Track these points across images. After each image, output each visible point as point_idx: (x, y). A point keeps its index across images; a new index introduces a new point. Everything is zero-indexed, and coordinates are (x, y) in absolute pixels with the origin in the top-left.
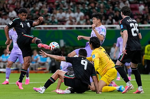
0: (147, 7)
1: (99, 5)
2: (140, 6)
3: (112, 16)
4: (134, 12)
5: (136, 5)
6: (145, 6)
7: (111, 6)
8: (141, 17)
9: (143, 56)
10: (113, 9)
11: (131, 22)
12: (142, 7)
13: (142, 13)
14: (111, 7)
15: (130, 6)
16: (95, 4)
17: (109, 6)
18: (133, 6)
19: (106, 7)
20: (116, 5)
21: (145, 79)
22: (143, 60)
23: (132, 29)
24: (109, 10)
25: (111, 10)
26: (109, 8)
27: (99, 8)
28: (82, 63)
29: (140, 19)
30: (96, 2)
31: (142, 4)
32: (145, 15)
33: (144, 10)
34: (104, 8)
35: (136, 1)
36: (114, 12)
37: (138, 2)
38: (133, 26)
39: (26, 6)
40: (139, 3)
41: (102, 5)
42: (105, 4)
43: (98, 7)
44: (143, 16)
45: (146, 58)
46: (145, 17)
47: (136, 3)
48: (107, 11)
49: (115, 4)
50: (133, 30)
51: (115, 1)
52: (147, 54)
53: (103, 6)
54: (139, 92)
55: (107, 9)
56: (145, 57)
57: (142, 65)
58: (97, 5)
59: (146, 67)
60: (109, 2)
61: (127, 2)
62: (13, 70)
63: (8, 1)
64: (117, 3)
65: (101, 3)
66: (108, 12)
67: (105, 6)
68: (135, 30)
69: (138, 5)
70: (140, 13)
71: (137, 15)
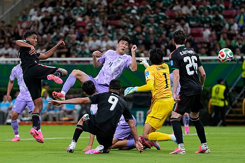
0: (214, 33)
1: (148, 29)
2: (204, 30)
3: (166, 44)
4: (197, 40)
5: (199, 29)
6: (212, 31)
7: (164, 30)
8: (206, 45)
9: (208, 100)
10: (167, 35)
11: (185, 56)
12: (207, 32)
13: (208, 41)
14: (165, 32)
15: (191, 31)
16: (142, 28)
17: (162, 31)
18: (195, 30)
19: (158, 32)
20: (171, 30)
21: (212, 133)
22: (209, 106)
23: (187, 65)
24: (161, 36)
25: (164, 36)
26: (162, 33)
27: (148, 33)
28: (110, 101)
29: (205, 48)
30: (143, 25)
31: (207, 28)
32: (212, 44)
33: (211, 36)
34: (154, 33)
35: (198, 24)
36: (168, 39)
37: (202, 25)
38: (188, 61)
39: (47, 30)
40: (203, 27)
41: (151, 29)
42: (156, 28)
43: (146, 33)
44: (209, 44)
45: (213, 104)
46: (212, 46)
47: (199, 26)
48: (159, 37)
49: (170, 28)
50: (188, 67)
51: (170, 24)
52: (215, 98)
53: (153, 31)
54: (203, 152)
55: (159, 35)
56: (213, 102)
57: (207, 113)
58: (144, 29)
59: (213, 115)
60: (162, 25)
61: (187, 25)
62: (28, 121)
63: (21, 25)
64: (172, 26)
65: (150, 26)
66: (161, 39)
67: (156, 31)
68: (191, 66)
69: (202, 29)
70: (205, 41)
71: (201, 43)
